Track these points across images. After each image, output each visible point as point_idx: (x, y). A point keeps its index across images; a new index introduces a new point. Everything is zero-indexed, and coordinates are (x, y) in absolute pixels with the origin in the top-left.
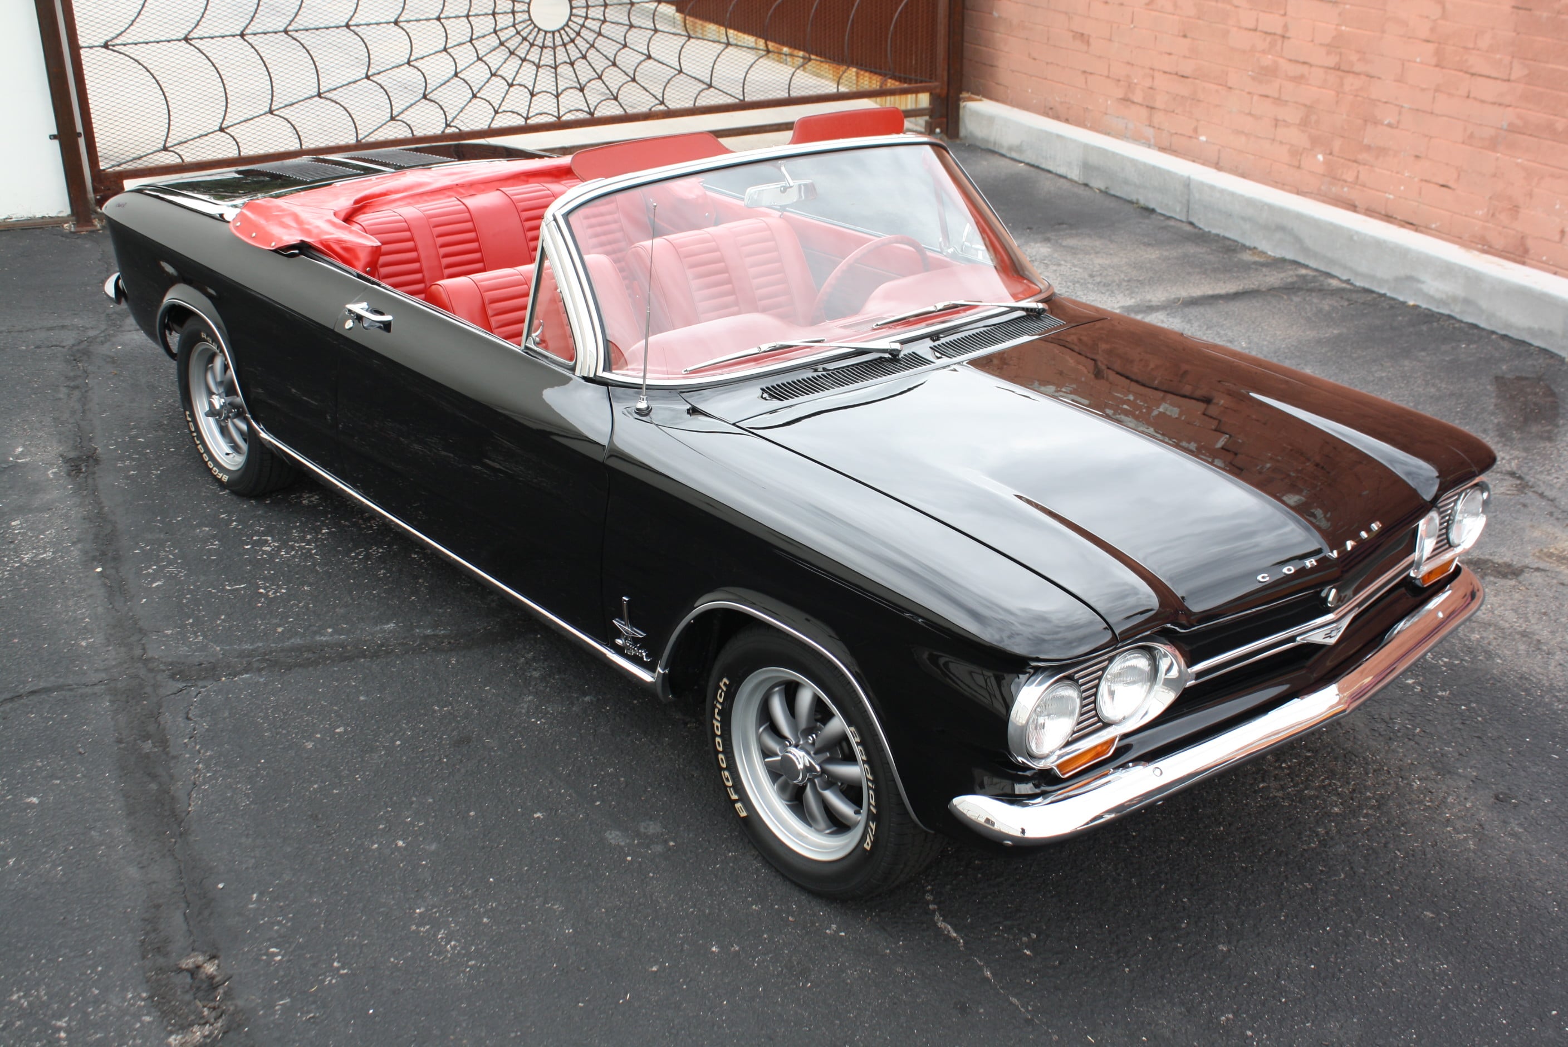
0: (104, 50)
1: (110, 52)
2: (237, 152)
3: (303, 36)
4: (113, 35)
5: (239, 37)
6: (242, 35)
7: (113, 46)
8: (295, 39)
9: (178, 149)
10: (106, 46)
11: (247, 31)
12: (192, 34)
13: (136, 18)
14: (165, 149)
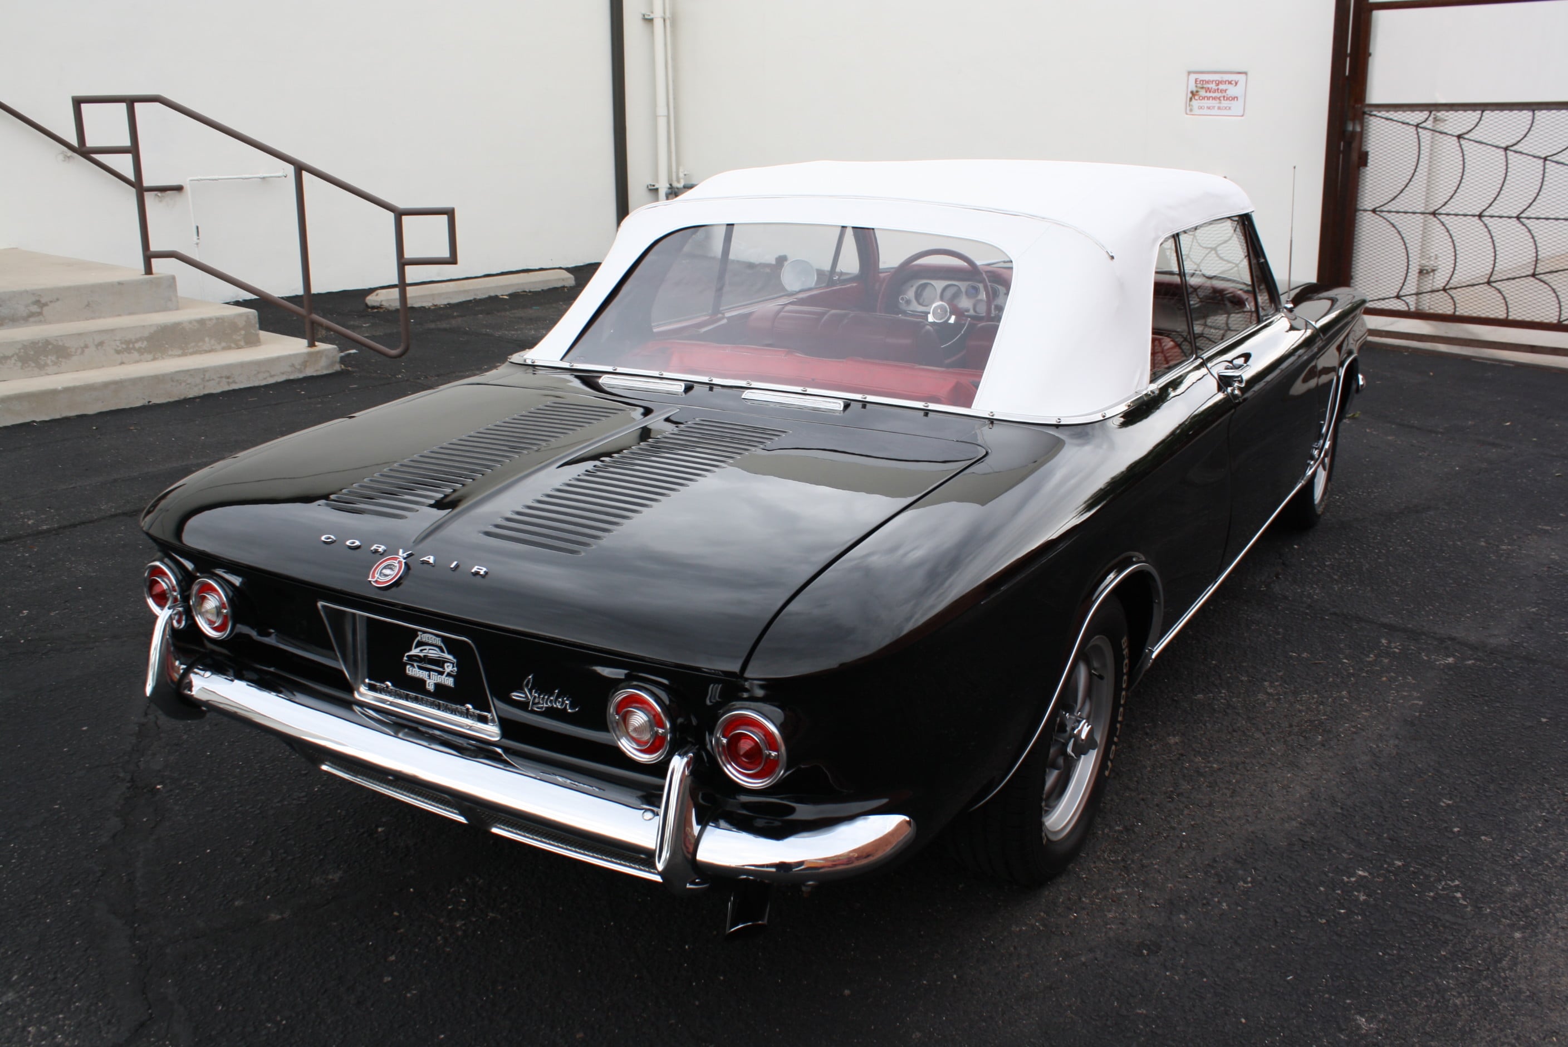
0: (1373, 215)
1: (1377, 217)
2: (1453, 311)
3: (1532, 224)
4: (1382, 204)
5: (1477, 218)
6: (1480, 216)
7: (1382, 211)
8: (1524, 225)
9: (1407, 299)
10: (1374, 211)
11: (1486, 213)
12: (1440, 210)
13: (1399, 194)
14: (1398, 297)
